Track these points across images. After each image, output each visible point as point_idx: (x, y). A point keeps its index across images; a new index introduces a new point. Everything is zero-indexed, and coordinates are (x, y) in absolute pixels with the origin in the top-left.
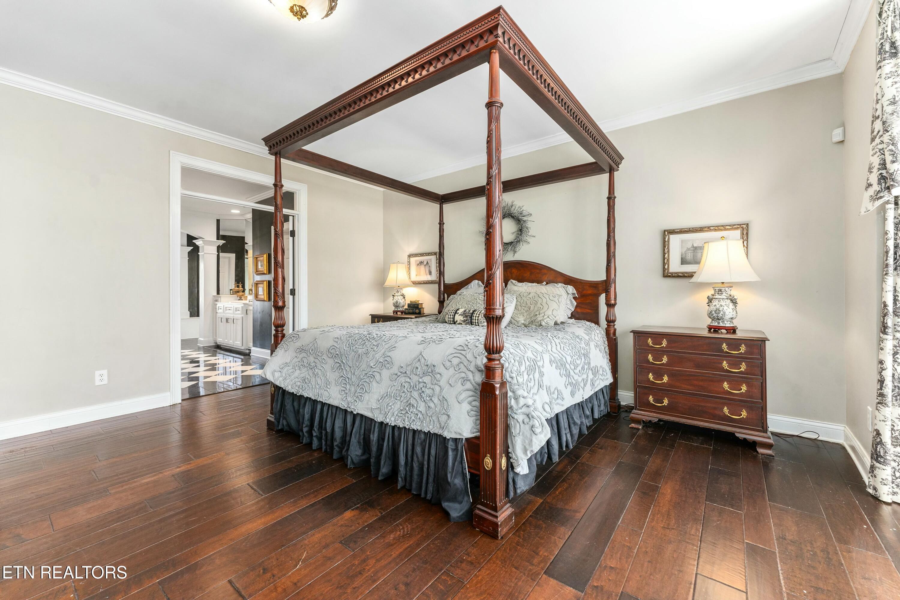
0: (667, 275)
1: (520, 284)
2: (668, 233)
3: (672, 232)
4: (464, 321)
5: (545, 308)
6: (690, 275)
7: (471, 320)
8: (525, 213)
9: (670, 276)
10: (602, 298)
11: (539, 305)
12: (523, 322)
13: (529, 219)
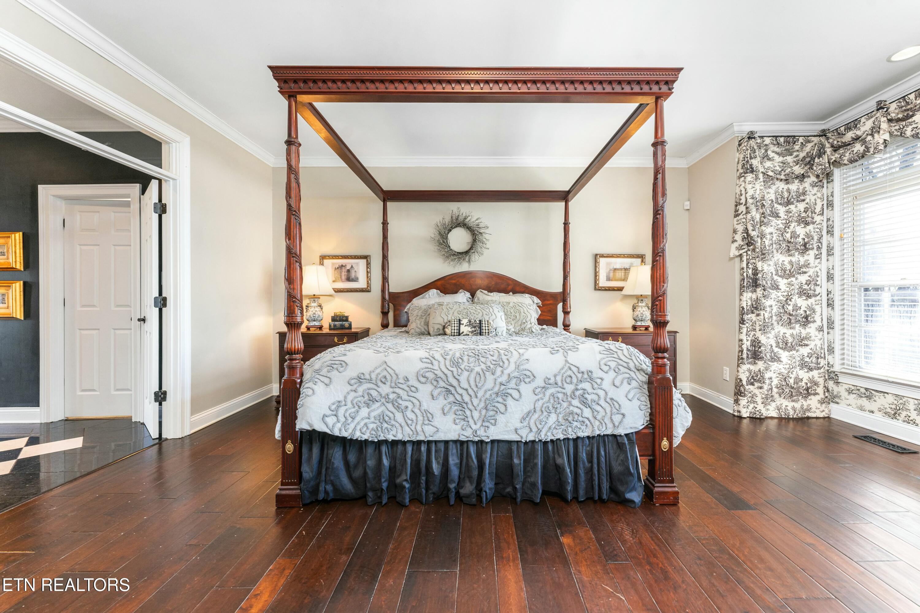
0: (597, 288)
1: (492, 294)
2: (596, 257)
3: (602, 256)
4: (472, 332)
5: (529, 317)
6: (620, 289)
7: (480, 330)
8: (481, 225)
9: (600, 290)
10: (560, 306)
11: (523, 314)
12: (513, 330)
13: (487, 231)
